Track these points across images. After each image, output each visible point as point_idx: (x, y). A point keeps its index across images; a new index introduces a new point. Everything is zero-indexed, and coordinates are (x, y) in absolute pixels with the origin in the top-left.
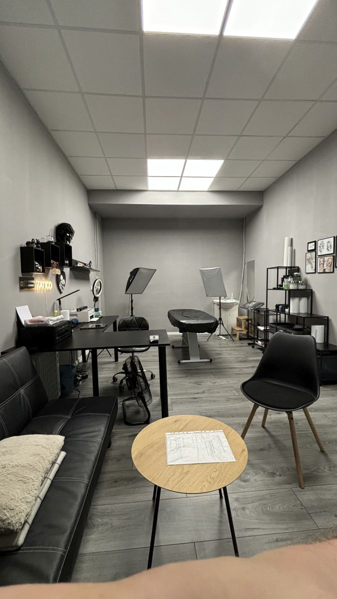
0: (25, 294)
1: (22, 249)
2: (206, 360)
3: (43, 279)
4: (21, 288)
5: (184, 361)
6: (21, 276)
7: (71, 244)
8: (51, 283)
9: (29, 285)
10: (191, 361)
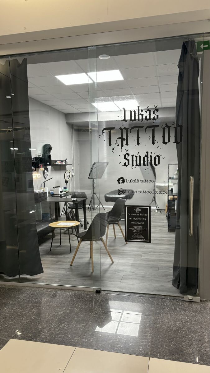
3: (36, 173)
7: (51, 154)
8: (40, 174)
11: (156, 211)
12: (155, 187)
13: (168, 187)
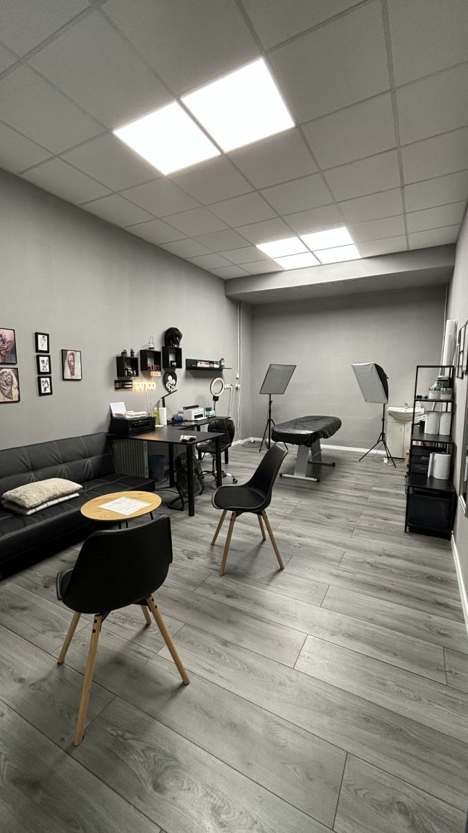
0: (121, 393)
1: (118, 358)
2: (313, 479)
3: (145, 380)
4: (116, 389)
5: (286, 475)
6: (117, 379)
7: (180, 347)
8: (154, 383)
9: (126, 386)
10: (295, 476)
11: (386, 461)
12: (387, 414)
13: (412, 415)
